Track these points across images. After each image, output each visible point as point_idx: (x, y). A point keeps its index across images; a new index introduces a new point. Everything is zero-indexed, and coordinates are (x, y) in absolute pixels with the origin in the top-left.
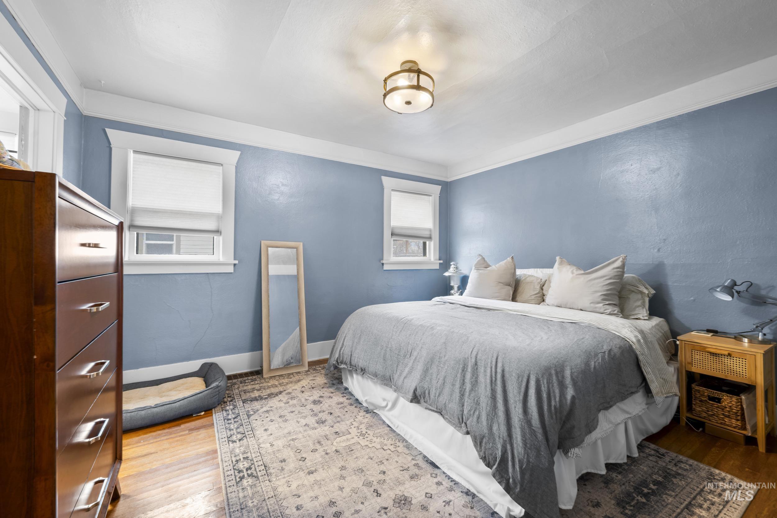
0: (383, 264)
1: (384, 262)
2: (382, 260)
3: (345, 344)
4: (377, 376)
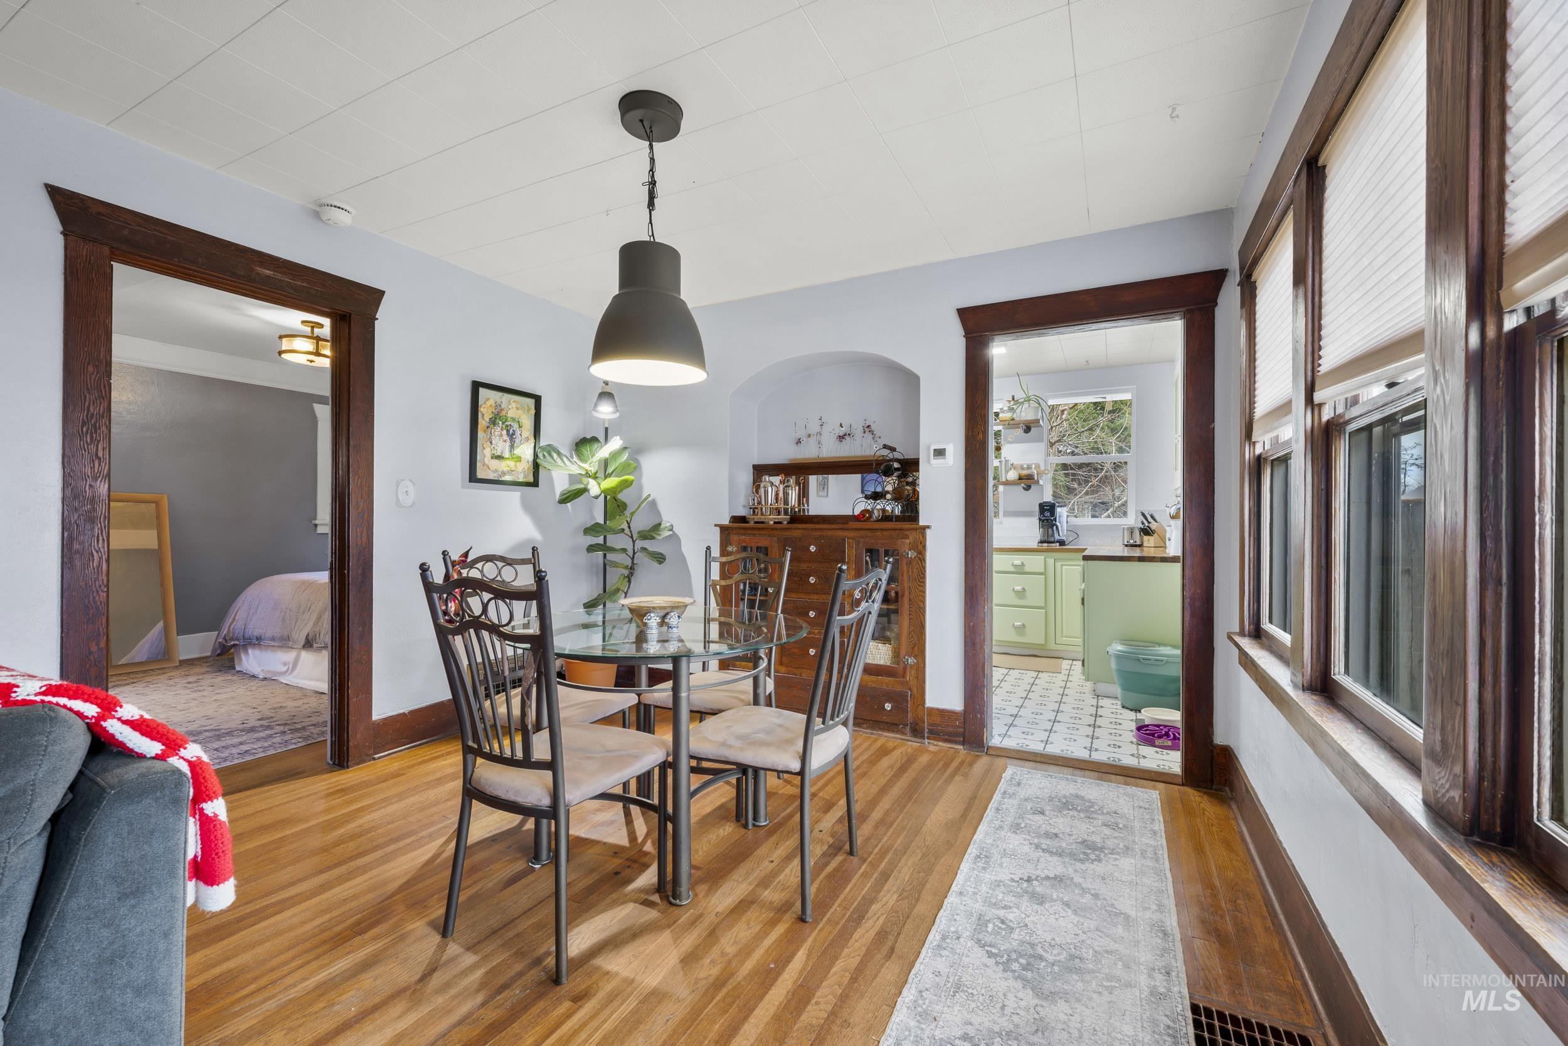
0: (316, 525)
1: (317, 522)
2: (315, 519)
3: (237, 618)
4: (274, 640)
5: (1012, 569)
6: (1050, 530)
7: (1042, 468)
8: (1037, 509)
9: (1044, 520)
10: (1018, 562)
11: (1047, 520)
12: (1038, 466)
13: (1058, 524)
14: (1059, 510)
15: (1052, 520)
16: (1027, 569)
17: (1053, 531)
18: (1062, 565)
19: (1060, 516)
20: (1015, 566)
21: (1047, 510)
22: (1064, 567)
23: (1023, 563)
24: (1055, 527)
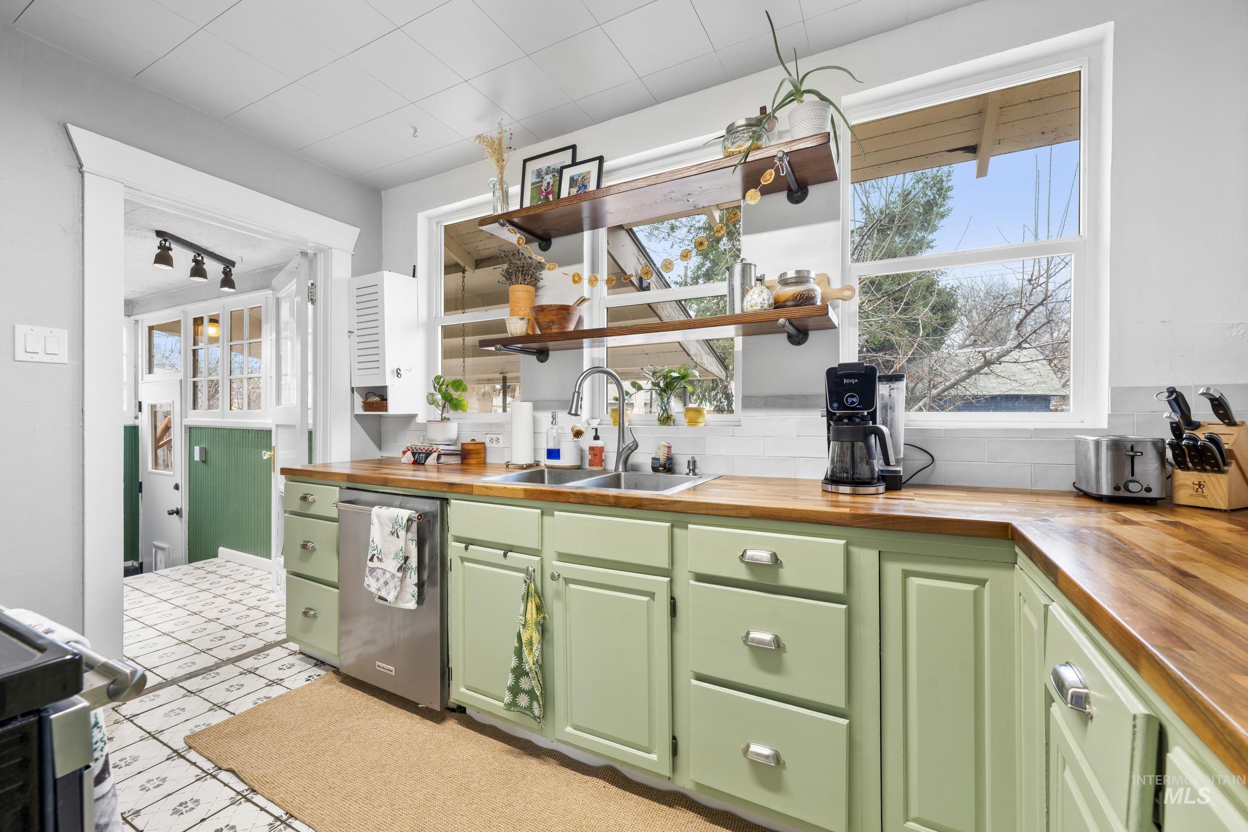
5: (742, 574)
6: (860, 444)
7: (836, 284)
8: (820, 387)
9: (839, 419)
10: (763, 555)
11: (850, 418)
12: (825, 280)
13: (885, 429)
14: (882, 389)
15: (863, 418)
16: (788, 577)
17: (868, 447)
18: (906, 574)
19: (885, 407)
20: (753, 566)
21: (850, 388)
22: (914, 581)
23: (775, 557)
24: (872, 438)
